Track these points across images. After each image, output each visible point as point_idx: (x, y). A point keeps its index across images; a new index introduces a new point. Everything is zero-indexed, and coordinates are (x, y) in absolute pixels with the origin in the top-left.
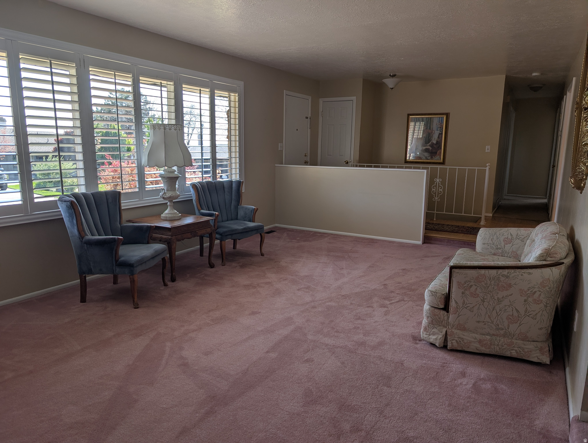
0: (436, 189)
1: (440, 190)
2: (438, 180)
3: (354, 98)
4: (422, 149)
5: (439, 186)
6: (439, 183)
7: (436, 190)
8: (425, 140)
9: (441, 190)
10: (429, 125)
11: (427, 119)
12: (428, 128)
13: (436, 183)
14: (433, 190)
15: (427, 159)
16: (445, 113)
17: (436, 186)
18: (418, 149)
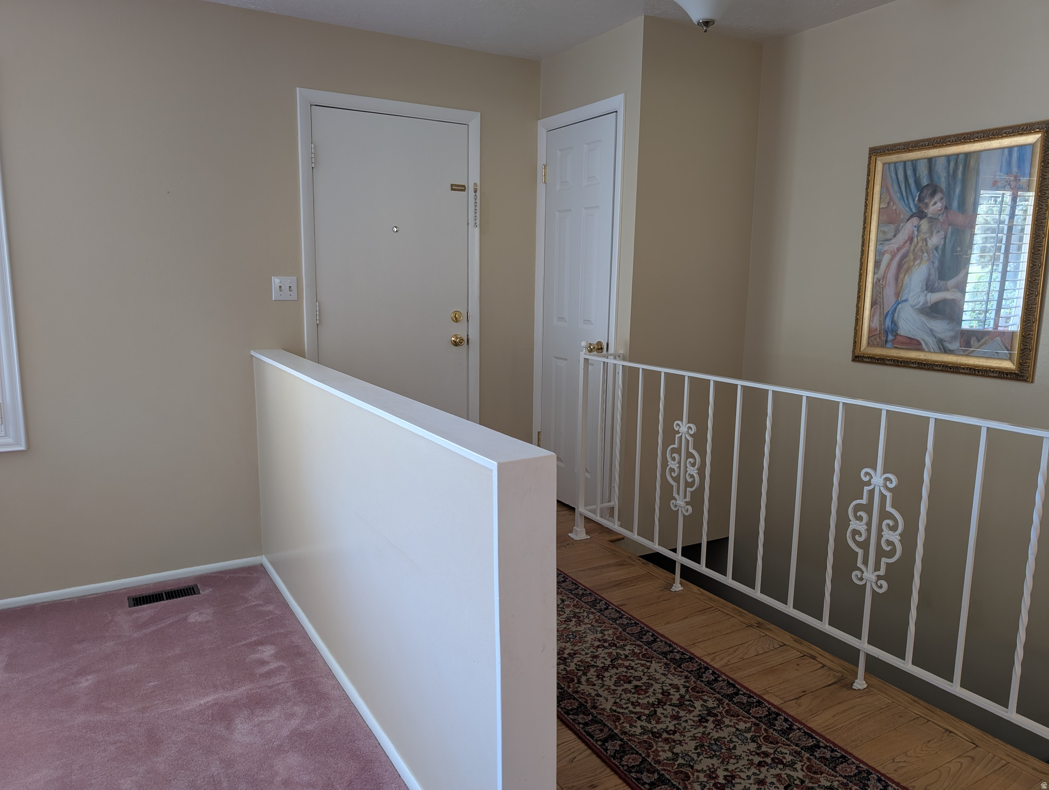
0: (869, 524)
1: (887, 535)
2: (878, 479)
3: (617, 102)
4: (926, 302)
5: (884, 515)
6: (883, 498)
7: (869, 530)
8: (937, 264)
9: (895, 537)
10: (958, 190)
11: (949, 161)
12: (955, 204)
13: (872, 492)
14: (854, 524)
15: (946, 351)
16: (1038, 123)
17: (868, 508)
18: (906, 300)
